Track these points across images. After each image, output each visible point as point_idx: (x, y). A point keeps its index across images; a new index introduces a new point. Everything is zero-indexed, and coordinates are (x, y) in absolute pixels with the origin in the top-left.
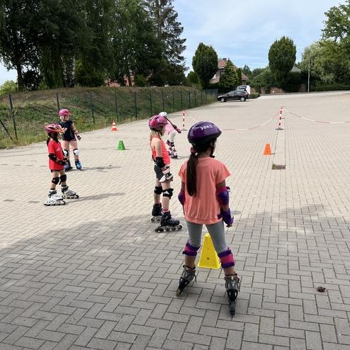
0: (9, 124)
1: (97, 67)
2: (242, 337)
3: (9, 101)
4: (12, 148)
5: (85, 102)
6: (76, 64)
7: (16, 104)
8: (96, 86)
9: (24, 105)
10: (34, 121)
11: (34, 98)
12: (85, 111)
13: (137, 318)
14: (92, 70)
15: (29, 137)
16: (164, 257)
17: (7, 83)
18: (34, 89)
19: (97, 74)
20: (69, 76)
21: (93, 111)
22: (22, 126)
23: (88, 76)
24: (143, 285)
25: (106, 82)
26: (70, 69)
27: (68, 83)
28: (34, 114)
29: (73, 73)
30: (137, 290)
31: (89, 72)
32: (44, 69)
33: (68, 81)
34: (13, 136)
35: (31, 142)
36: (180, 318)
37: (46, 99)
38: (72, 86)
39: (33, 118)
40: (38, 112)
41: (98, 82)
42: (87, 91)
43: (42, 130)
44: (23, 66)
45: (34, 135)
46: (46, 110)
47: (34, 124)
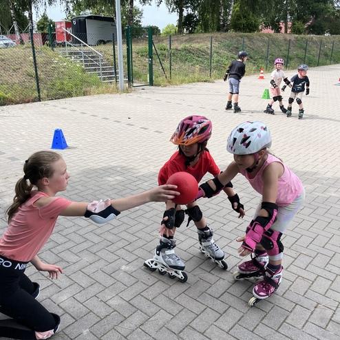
0: (166, 64)
1: (254, 10)
3: (169, 42)
4: (165, 86)
6: (234, 8)
7: (175, 45)
8: (250, 32)
9: (180, 47)
10: (187, 62)
11: (190, 40)
14: (249, 15)
15: (181, 78)
17: (168, 26)
18: (191, 32)
19: (252, 18)
20: (225, 21)
22: (176, 66)
23: (243, 21)
25: (260, 27)
26: (226, 14)
27: (221, 28)
28: (188, 55)
29: (230, 17)
31: (245, 17)
32: (201, 14)
33: (224, 26)
34: (168, 75)
35: (182, 82)
37: (202, 42)
38: (227, 31)
39: (186, 60)
40: (192, 55)
41: (252, 28)
42: (240, 36)
43: (193, 72)
44: (185, 9)
45: (186, 75)
46: (199, 53)
47: (186, 66)
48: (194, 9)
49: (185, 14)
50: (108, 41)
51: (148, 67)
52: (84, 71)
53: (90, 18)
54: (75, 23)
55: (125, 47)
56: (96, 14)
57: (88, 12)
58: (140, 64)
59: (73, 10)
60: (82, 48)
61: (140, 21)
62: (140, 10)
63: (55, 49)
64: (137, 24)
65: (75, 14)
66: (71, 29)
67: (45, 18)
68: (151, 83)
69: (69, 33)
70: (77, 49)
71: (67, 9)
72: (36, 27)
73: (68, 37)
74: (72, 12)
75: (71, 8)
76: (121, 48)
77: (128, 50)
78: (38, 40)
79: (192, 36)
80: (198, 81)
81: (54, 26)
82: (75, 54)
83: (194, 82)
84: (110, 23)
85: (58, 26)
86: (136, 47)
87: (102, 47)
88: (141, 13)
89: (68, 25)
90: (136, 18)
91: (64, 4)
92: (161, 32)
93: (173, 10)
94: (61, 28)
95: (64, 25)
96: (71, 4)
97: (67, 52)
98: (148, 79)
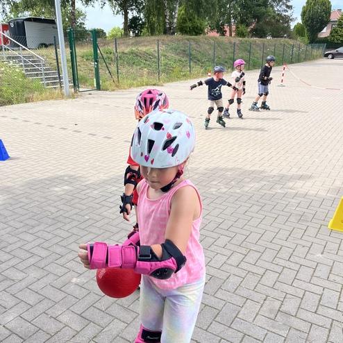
0: (113, 68)
1: (199, 13)
2: (320, 301)
3: (114, 46)
4: (113, 90)
5: (184, 51)
6: (179, 11)
7: (121, 49)
8: (196, 35)
9: (127, 50)
10: (135, 66)
11: (137, 44)
12: (183, 60)
13: (213, 261)
14: (194, 18)
15: (129, 82)
16: (245, 209)
17: (114, 29)
18: (137, 35)
19: (198, 22)
20: (171, 23)
21: (191, 59)
22: (123, 70)
23: (189, 24)
24: (221, 232)
25: (206, 30)
26: (172, 17)
27: (167, 31)
28: (135, 59)
29: (175, 20)
30: (215, 236)
31: (190, 20)
32: (147, 17)
33: (170, 28)
34: (116, 79)
35: (130, 86)
36: (255, 270)
37: (150, 45)
38: (173, 33)
39: (134, 63)
40: (139, 58)
41: (197, 31)
42: (187, 39)
43: (142, 76)
44: (129, 11)
45: (134, 80)
46: (146, 56)
47: (134, 69)
48: (139, 11)
49: (130, 16)
50: (50, 45)
51: (94, 72)
52: (24, 76)
53: (29, 20)
54: (12, 25)
55: (69, 50)
56: (35, 15)
57: (28, 14)
58: (85, 68)
59: (11, 12)
60: (21, 51)
61: (84, 24)
62: (83, 12)
64: (80, 27)
65: (12, 16)
66: (8, 31)
68: (99, 88)
69: (6, 36)
70: (16, 53)
71: (4, 11)
73: (6, 40)
74: (9, 14)
75: (8, 10)
76: (64, 52)
77: (72, 53)
79: (138, 39)
82: (14, 58)
83: (143, 86)
84: (51, 25)
86: (80, 51)
87: (44, 51)
88: (84, 16)
89: (5, 27)
90: (79, 21)
91: (1, 6)
92: (107, 35)
93: (118, 12)
95: (1, 28)
96: (8, 6)
97: (4, 56)
98: (95, 84)
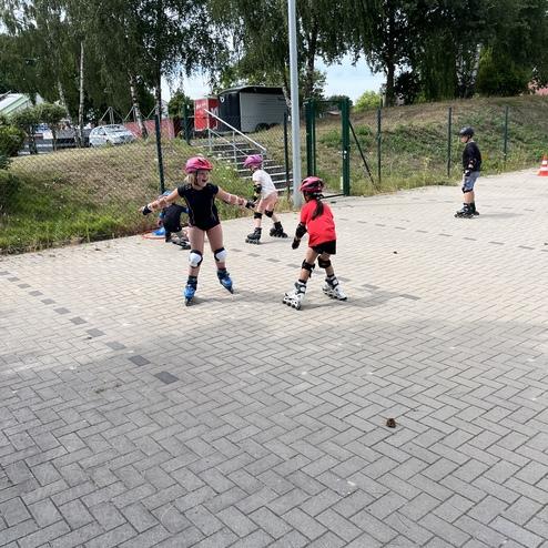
0: (372, 157)
1: (517, 57)
3: (376, 121)
4: (372, 195)
5: (492, 124)
6: (481, 55)
8: (512, 95)
9: (394, 127)
10: (406, 153)
11: (409, 115)
12: (490, 138)
14: (509, 67)
15: (398, 180)
17: (366, 95)
18: (408, 102)
19: (515, 71)
20: (466, 78)
21: (506, 139)
22: (387, 160)
23: (500, 77)
25: (530, 86)
26: (468, 67)
27: (463, 92)
28: (408, 140)
29: (474, 73)
31: (502, 71)
32: (426, 73)
33: (464, 87)
34: (376, 177)
35: (400, 186)
37: (432, 116)
38: (470, 96)
39: (404, 149)
40: (413, 140)
41: (514, 88)
42: (496, 103)
43: (418, 169)
44: (396, 66)
45: (406, 176)
46: (427, 136)
47: (405, 159)
48: (413, 63)
49: (397, 73)
50: (274, 125)
51: (341, 163)
52: (237, 175)
53: (244, 90)
54: (222, 100)
55: (304, 132)
56: (253, 83)
57: (242, 83)
58: (328, 159)
59: (221, 81)
60: (233, 138)
61: (321, 90)
62: (322, 73)
63: (193, 142)
64: (316, 95)
65: (222, 87)
66: (216, 109)
67: (180, 95)
68: (347, 192)
69: (214, 115)
70: (225, 141)
71: (212, 80)
72: (166, 109)
73: (213, 121)
74: (218, 84)
75: (218, 79)
76: (297, 133)
77: (309, 138)
78: (168, 129)
79: (410, 108)
80: (428, 184)
81: (192, 106)
82: (223, 148)
83: (421, 186)
84: (276, 97)
85: (198, 107)
86: (322, 131)
87: (265, 135)
88: (323, 78)
89: (212, 103)
90: (316, 86)
91: (208, 73)
92: (354, 104)
93: (378, 69)
94: (202, 109)
95: (206, 104)
96: (219, 73)
97: (211, 146)
98: (342, 185)
